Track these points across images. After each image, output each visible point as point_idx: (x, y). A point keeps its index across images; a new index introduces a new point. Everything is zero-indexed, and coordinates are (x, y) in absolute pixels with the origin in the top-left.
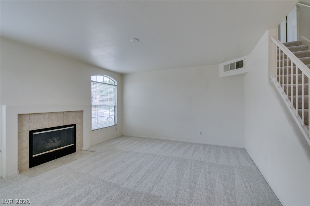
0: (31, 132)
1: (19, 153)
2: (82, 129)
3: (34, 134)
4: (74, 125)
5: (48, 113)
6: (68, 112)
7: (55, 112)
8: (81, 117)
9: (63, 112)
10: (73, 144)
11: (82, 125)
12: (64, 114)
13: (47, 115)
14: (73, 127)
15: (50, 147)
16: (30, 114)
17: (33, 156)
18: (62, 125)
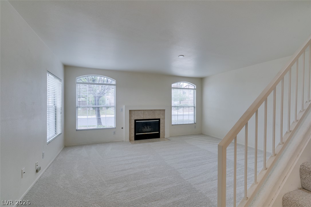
0: (135, 120)
1: (130, 131)
2: (165, 122)
3: (137, 121)
4: (159, 119)
5: (143, 110)
6: (155, 110)
7: (147, 110)
8: (164, 114)
10: (158, 132)
12: (153, 111)
13: (142, 112)
14: (158, 120)
15: (145, 131)
16: (134, 110)
17: (136, 134)
18: (151, 118)
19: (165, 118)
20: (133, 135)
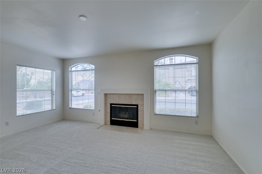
0: (111, 104)
1: (105, 114)
2: (144, 110)
3: (112, 105)
4: (137, 105)
5: (119, 94)
6: (131, 94)
7: (123, 94)
8: (142, 100)
9: (128, 94)
10: (136, 121)
11: (144, 106)
12: (129, 95)
13: (118, 95)
14: (136, 107)
15: (122, 117)
16: (110, 94)
17: (112, 119)
18: (127, 104)
19: (144, 105)
20: (109, 119)
